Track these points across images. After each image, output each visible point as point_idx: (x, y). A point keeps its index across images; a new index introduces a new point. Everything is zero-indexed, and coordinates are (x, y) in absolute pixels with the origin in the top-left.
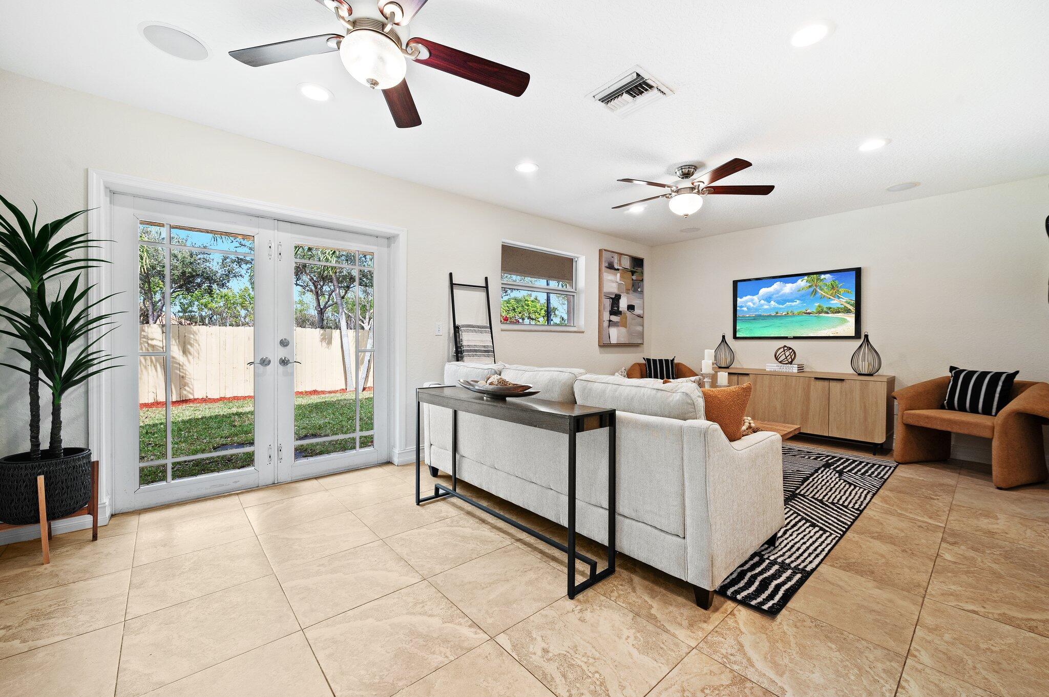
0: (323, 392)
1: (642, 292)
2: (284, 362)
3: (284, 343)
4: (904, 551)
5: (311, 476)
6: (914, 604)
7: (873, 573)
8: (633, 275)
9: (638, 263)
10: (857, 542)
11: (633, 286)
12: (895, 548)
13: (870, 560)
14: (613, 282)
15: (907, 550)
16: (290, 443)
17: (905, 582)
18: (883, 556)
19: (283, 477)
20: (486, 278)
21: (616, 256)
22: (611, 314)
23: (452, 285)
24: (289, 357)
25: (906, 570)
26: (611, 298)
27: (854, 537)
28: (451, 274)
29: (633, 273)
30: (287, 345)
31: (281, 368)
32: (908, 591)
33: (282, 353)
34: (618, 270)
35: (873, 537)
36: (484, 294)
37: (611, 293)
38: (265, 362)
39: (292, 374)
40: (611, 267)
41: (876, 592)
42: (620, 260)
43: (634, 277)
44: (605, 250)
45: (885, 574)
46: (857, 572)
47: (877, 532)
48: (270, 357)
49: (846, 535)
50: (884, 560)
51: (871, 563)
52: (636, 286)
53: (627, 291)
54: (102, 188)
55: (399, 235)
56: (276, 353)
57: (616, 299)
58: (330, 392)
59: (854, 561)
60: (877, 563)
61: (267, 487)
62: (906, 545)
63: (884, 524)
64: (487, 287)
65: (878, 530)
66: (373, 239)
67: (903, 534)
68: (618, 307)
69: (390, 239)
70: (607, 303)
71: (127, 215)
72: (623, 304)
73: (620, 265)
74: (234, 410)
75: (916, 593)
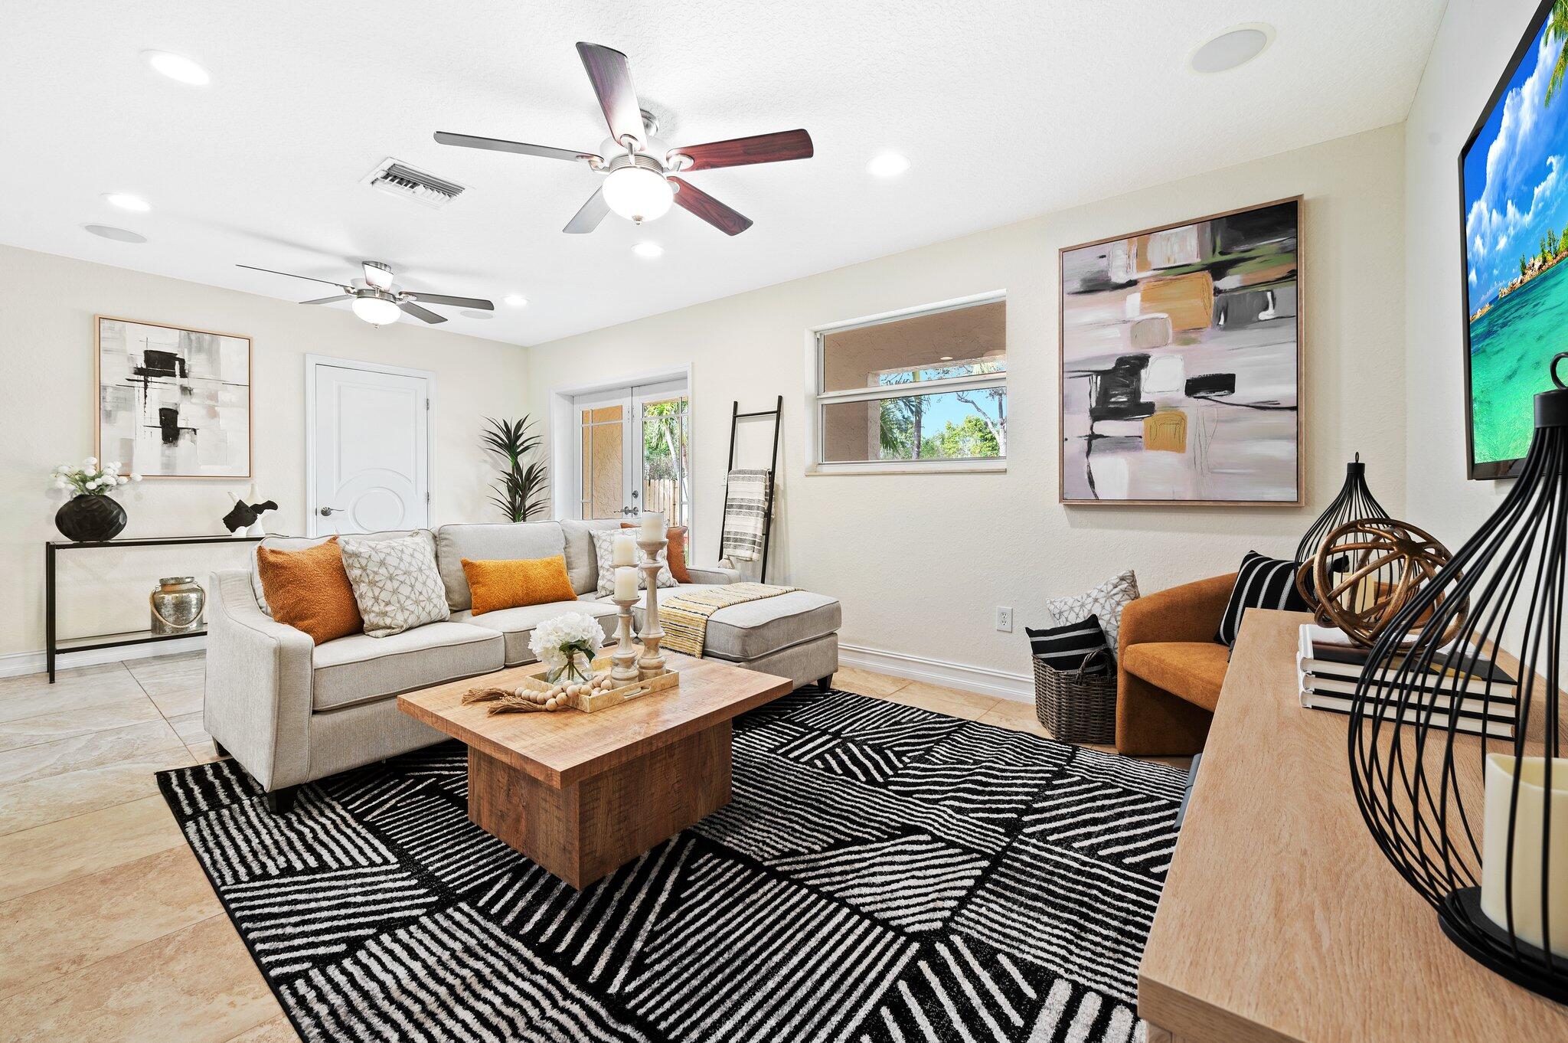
4: (79, 960)
6: (10, 886)
7: (104, 882)
9: (1262, 223)
10: (182, 906)
12: (101, 954)
13: (125, 895)
14: (1112, 323)
15: (74, 967)
17: (39, 906)
18: (112, 917)
20: (780, 398)
21: (1122, 251)
25: (50, 925)
26: (1097, 373)
27: (201, 912)
28: (736, 403)
32: (27, 896)
34: (1134, 284)
35: (168, 939)
37: (1103, 360)
41: (75, 865)
42: (1147, 252)
45: (81, 893)
46: (126, 867)
47: (172, 959)
49: (219, 904)
50: (104, 911)
51: (120, 892)
53: (1186, 335)
57: (1123, 373)
59: (150, 876)
60: (110, 899)
62: (85, 978)
63: (184, 1000)
65: (177, 967)
67: (112, 1003)
68: (1136, 394)
73: (1147, 264)
75: (13, 902)
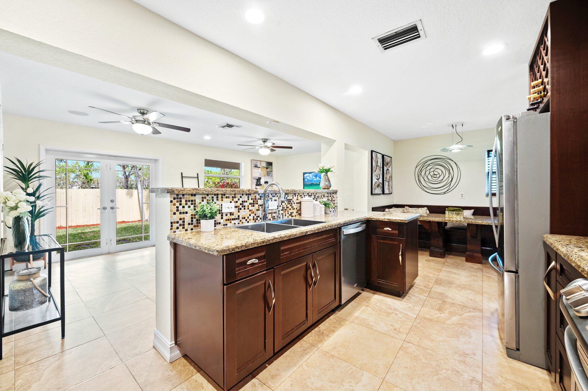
0: (128, 222)
1: (272, 176)
2: (112, 208)
3: (112, 201)
5: (123, 250)
8: (267, 169)
9: (270, 164)
11: (267, 173)
14: (258, 172)
16: (114, 239)
19: (112, 250)
20: (198, 174)
21: (259, 162)
22: (256, 186)
23: (182, 177)
24: (114, 206)
26: (256, 179)
28: (182, 173)
29: (267, 168)
30: (113, 202)
31: (111, 210)
33: (112, 205)
34: (260, 167)
36: (197, 180)
37: (257, 177)
38: (105, 208)
39: (116, 212)
40: (256, 166)
42: (260, 164)
43: (268, 170)
44: (253, 160)
48: (107, 206)
52: (269, 174)
53: (265, 176)
54: (44, 149)
55: (159, 159)
56: (109, 205)
57: (259, 180)
58: (132, 222)
61: (106, 254)
64: (198, 177)
66: (148, 161)
68: (260, 183)
69: (156, 161)
70: (255, 181)
71: (52, 158)
72: (262, 181)
73: (261, 165)
74: (80, 231)
